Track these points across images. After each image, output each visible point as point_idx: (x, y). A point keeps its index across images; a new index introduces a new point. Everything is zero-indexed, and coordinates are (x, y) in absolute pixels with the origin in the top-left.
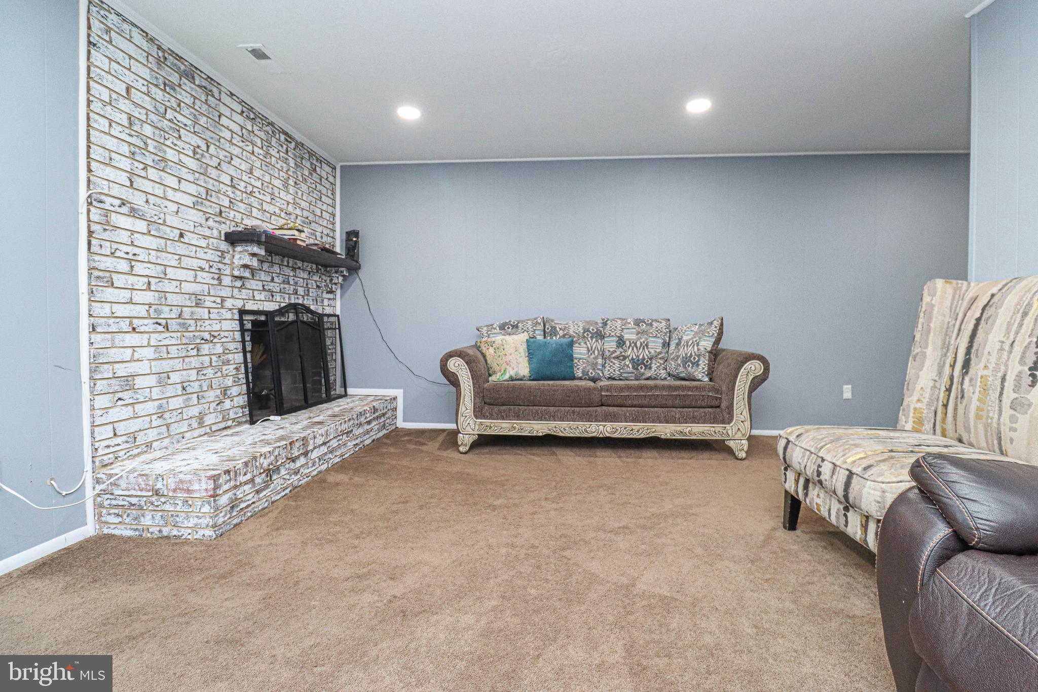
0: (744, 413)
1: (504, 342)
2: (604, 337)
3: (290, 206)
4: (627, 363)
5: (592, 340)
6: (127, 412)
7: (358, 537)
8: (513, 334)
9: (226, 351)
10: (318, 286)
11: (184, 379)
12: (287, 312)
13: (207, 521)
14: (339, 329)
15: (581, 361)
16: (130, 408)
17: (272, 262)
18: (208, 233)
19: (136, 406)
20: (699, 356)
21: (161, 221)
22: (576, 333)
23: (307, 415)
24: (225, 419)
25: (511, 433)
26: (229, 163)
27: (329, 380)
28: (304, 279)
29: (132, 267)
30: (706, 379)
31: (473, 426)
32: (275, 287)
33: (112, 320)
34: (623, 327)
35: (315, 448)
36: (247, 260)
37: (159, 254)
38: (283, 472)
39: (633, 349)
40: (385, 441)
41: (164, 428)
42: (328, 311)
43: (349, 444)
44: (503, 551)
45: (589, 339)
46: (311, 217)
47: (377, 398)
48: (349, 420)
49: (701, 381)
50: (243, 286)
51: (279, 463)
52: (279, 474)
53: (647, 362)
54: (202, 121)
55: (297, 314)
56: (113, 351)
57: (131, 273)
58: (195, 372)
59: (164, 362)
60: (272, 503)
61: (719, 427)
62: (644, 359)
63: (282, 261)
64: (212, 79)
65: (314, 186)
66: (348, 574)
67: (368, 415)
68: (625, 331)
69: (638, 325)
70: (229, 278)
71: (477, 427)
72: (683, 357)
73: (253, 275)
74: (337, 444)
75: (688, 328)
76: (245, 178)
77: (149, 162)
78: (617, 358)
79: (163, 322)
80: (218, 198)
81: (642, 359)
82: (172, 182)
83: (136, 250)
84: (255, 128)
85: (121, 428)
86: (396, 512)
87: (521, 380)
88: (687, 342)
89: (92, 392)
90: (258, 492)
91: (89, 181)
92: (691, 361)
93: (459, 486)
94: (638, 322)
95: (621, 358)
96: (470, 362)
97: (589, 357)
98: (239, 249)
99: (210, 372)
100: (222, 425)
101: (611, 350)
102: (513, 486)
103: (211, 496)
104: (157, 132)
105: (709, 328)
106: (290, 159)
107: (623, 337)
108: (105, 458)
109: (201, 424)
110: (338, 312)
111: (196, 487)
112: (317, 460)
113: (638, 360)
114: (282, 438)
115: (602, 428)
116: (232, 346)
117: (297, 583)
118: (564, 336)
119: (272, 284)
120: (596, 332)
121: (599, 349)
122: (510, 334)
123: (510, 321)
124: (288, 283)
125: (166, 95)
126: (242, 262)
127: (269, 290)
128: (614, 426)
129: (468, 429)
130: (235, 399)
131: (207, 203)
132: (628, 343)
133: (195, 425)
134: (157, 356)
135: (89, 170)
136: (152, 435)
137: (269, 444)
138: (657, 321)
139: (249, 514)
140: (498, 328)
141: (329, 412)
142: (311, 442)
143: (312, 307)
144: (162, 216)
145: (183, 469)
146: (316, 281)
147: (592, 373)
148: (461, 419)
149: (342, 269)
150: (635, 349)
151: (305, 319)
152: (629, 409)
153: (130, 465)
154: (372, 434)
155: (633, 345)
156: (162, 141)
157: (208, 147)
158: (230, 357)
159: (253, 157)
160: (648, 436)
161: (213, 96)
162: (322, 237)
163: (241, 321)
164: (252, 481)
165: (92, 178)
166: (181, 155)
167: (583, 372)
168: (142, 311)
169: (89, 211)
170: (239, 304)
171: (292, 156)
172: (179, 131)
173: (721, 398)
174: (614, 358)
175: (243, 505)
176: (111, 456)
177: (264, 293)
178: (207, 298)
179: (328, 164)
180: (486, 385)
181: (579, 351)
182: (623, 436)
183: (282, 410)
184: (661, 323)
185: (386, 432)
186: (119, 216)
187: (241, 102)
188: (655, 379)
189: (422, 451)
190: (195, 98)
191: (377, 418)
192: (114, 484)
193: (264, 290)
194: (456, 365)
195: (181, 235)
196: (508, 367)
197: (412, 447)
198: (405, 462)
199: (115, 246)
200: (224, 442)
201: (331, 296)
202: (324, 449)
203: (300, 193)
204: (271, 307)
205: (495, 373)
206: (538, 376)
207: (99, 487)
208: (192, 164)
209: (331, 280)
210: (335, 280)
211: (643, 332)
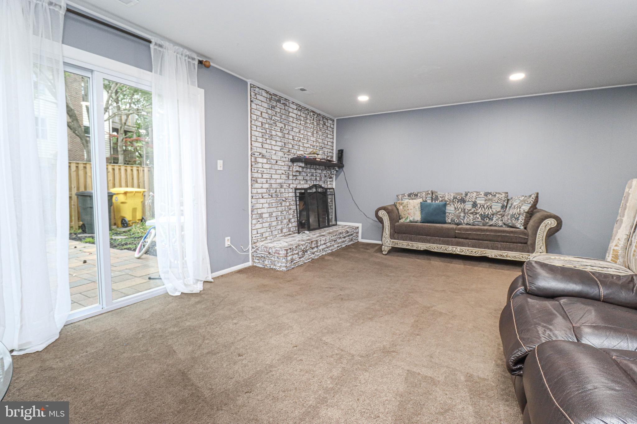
0: (542, 248)
1: (408, 203)
2: (465, 202)
3: (314, 142)
4: (478, 216)
5: (458, 203)
6: (260, 226)
7: (332, 277)
8: (415, 199)
9: (290, 205)
10: (325, 176)
11: (277, 215)
12: (313, 188)
13: (284, 264)
14: (334, 194)
15: (451, 214)
16: (261, 224)
17: (307, 168)
18: (284, 159)
19: (263, 224)
20: (519, 214)
21: (270, 158)
22: (449, 199)
23: (319, 232)
24: (289, 231)
25: (407, 247)
26: (292, 130)
27: (329, 218)
28: (319, 173)
29: (262, 175)
30: (522, 228)
31: (389, 243)
32: (308, 178)
33: (257, 194)
34: (477, 197)
35: (321, 245)
36: (298, 169)
37: (270, 170)
38: (309, 252)
39: (482, 209)
40: (351, 246)
41: (271, 232)
42: (330, 186)
43: (335, 245)
44: (385, 289)
45: (456, 203)
46: (323, 145)
47: (349, 227)
48: (335, 235)
49: (519, 229)
50: (296, 179)
51: (307, 249)
52: (307, 253)
53: (490, 216)
54: (283, 117)
55: (316, 189)
56: (257, 205)
57: (262, 178)
58: (280, 212)
59: (271, 209)
60: (305, 263)
61: (525, 255)
62: (488, 214)
63: (311, 167)
64: (286, 99)
65: (324, 131)
66: (326, 286)
67: (344, 234)
68: (478, 199)
69: (487, 196)
70: (292, 176)
71: (391, 243)
72: (511, 215)
73: (300, 174)
74: (330, 245)
75: (518, 198)
76: (298, 135)
77: (267, 137)
78: (472, 213)
79: (271, 194)
80: (288, 145)
81: (487, 215)
82: (274, 143)
83: (264, 170)
84: (302, 113)
85: (259, 231)
86: (348, 272)
87: (416, 222)
88: (515, 206)
89: (252, 218)
90: (300, 258)
91: (251, 148)
92: (515, 217)
93: (377, 267)
94: (486, 194)
95: (474, 213)
96: (388, 213)
97: (455, 212)
98: (295, 164)
99: (285, 212)
100: (288, 233)
101: (469, 209)
102: (401, 270)
103: (285, 256)
104: (270, 126)
105: (529, 199)
106: (315, 122)
107: (476, 202)
108: (255, 240)
109: (282, 232)
110: (334, 187)
111: (281, 252)
112: (321, 250)
113: (485, 215)
114: (309, 240)
115: (454, 249)
116: (292, 203)
117: (310, 286)
118: (442, 201)
119: (307, 177)
120: (461, 199)
121: (462, 208)
122: (413, 199)
123: (414, 192)
124: (313, 176)
125: (272, 111)
126: (296, 170)
127: (306, 180)
128: (462, 249)
129: (387, 244)
130: (293, 223)
131: (285, 148)
132: (479, 206)
133: (280, 232)
134: (269, 206)
135: (251, 145)
136: (267, 234)
137: (304, 241)
138: (499, 193)
139: (297, 265)
140: (407, 196)
141: (328, 232)
142: (319, 242)
143: (323, 186)
144: (271, 156)
145: (277, 246)
146: (324, 174)
147: (456, 221)
148: (384, 239)
149: (336, 168)
150: (483, 209)
151: (320, 191)
152: (471, 240)
153: (262, 243)
154: (345, 243)
155: (482, 207)
156: (271, 129)
157: (285, 126)
158: (292, 207)
159: (301, 126)
160: (481, 255)
161: (287, 106)
162: (327, 154)
163: (295, 193)
164: (298, 254)
165: (252, 147)
166: (277, 132)
167: (451, 220)
168: (265, 191)
169: (251, 158)
170: (295, 186)
171: (315, 121)
172: (276, 123)
173: (528, 239)
174: (470, 213)
175: (295, 262)
176: (256, 240)
177: (304, 181)
178: (284, 185)
179: (331, 119)
180: (397, 224)
181: (450, 209)
182: (467, 254)
183: (309, 229)
184: (502, 194)
185: (353, 243)
186: (259, 158)
187: (297, 105)
188: (495, 226)
189: (365, 252)
190: (281, 109)
191: (349, 236)
192: (257, 249)
193: (304, 179)
194: (382, 213)
195: (277, 162)
196: (409, 216)
197: (362, 250)
198: (357, 255)
199: (258, 169)
200: (289, 239)
201: (331, 180)
202: (324, 246)
203: (318, 136)
204: (306, 186)
205: (402, 218)
206: (425, 220)
207: (254, 250)
208: (280, 134)
209: (331, 173)
210: (333, 173)
211: (489, 200)
